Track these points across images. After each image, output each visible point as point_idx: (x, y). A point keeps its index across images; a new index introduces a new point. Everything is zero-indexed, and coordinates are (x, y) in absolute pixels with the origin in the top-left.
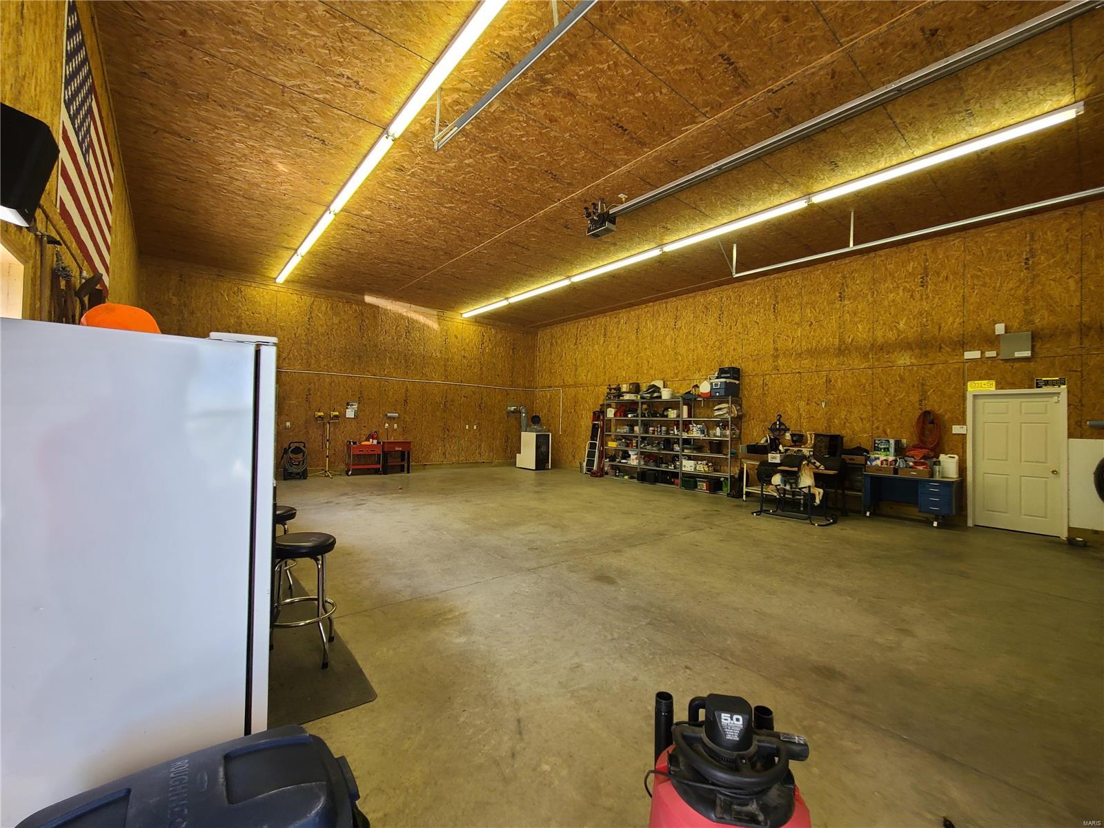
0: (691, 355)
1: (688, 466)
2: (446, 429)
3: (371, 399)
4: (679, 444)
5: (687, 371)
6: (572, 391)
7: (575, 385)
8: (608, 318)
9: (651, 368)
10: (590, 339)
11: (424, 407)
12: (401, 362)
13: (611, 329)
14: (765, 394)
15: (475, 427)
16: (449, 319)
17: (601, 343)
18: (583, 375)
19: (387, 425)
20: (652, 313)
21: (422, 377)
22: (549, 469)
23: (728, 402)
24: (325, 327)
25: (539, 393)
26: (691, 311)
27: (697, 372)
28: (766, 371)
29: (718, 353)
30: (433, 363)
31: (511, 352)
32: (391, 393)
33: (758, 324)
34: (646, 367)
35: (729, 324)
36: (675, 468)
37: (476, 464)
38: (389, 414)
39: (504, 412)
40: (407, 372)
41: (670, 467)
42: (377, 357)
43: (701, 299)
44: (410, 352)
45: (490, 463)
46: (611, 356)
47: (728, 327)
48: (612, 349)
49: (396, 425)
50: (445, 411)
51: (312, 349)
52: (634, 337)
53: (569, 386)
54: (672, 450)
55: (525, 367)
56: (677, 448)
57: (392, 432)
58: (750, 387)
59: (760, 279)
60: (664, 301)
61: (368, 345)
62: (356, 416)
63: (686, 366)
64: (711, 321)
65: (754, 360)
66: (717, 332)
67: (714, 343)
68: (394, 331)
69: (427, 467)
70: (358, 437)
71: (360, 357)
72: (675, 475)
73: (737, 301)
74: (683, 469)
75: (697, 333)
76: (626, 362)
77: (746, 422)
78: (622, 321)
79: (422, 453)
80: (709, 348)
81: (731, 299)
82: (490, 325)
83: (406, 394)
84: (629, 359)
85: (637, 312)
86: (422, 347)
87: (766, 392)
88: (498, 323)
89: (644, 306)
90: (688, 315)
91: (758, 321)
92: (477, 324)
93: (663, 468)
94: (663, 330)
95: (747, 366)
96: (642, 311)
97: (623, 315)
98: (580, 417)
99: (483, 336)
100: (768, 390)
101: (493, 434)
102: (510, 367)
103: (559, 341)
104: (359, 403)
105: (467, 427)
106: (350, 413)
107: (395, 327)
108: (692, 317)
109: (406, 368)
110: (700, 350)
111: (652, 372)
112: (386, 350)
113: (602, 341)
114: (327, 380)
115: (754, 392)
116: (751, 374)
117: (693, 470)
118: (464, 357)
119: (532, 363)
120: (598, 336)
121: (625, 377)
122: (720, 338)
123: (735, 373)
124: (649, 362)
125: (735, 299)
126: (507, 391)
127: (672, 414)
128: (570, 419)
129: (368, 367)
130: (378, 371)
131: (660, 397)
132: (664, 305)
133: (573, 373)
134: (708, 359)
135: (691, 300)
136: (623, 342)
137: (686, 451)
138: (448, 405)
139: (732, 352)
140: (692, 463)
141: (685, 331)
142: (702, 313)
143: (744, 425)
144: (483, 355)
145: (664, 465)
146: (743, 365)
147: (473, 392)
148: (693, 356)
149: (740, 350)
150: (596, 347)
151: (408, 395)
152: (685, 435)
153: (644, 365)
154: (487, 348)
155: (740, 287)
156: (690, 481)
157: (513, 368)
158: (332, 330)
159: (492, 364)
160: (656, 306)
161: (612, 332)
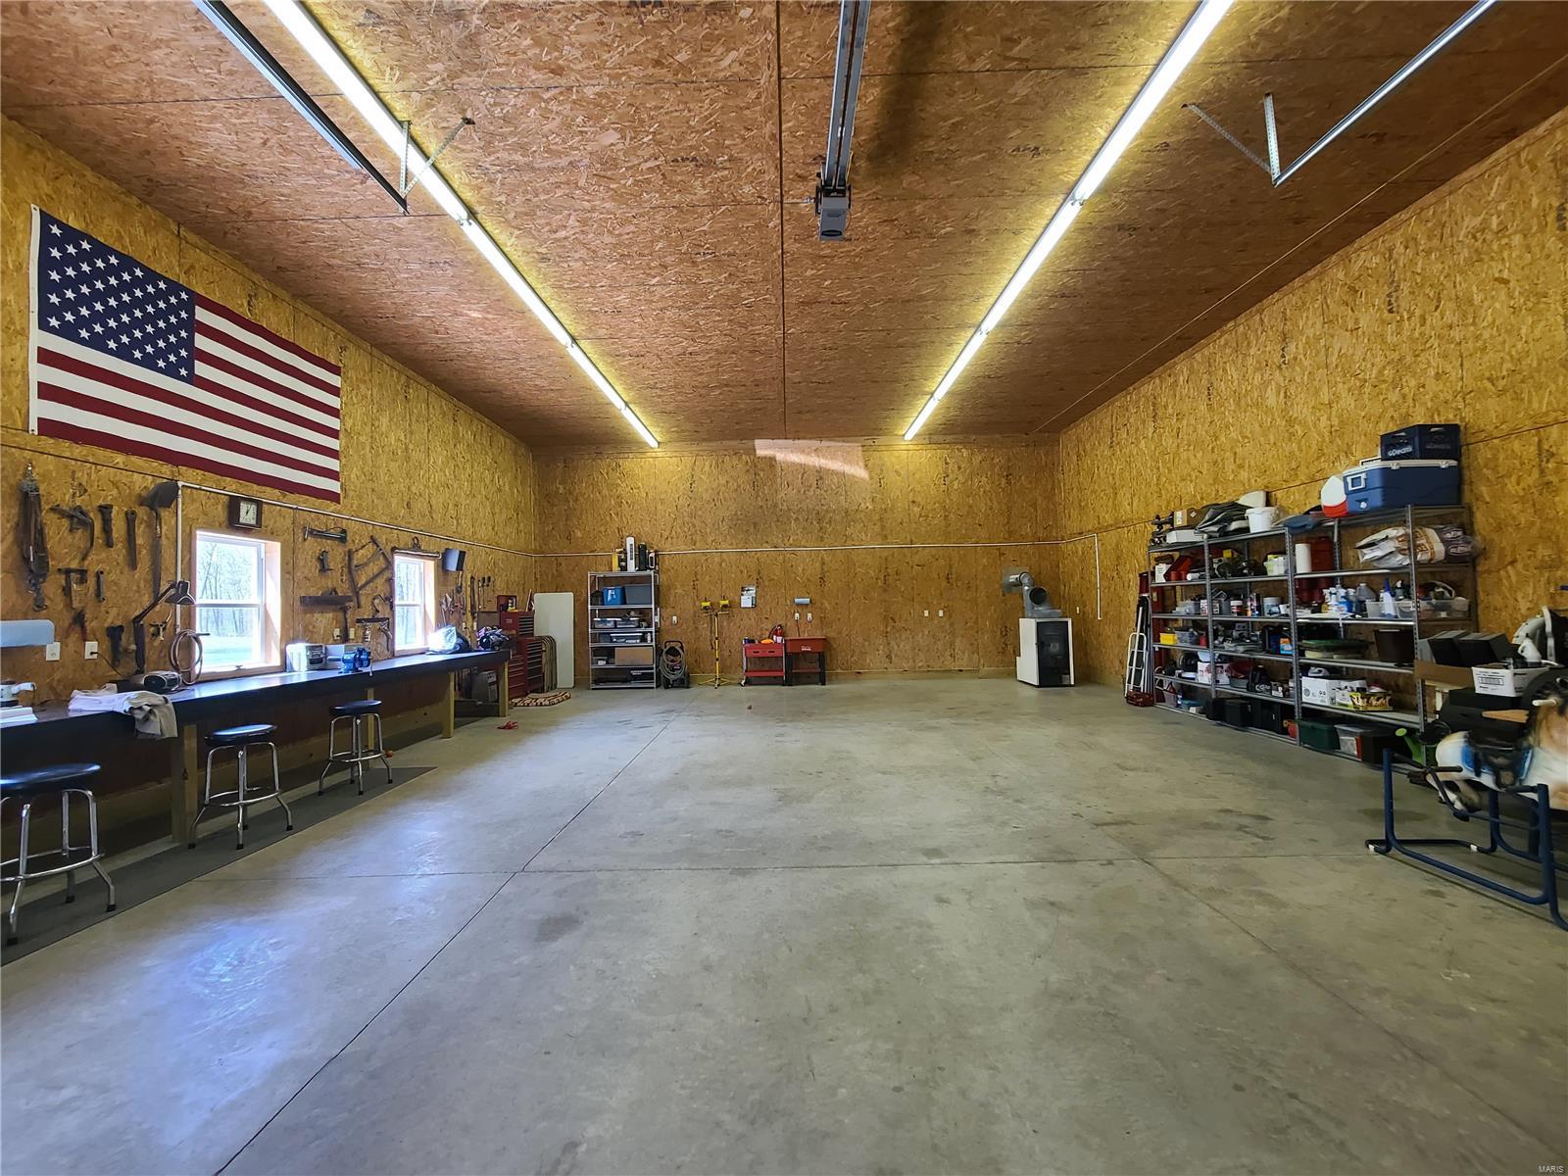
0: (1324, 419)
1: (1316, 691)
2: (889, 618)
3: (773, 579)
4: (1291, 641)
5: (1318, 458)
6: (1111, 537)
7: (1117, 526)
8: (1157, 381)
9: (1241, 466)
10: (1132, 431)
11: (852, 586)
12: (812, 523)
13: (1164, 400)
14: (1549, 483)
15: (941, 613)
16: (884, 448)
17: (1150, 435)
18: (1126, 504)
19: (797, 615)
20: (1234, 345)
21: (845, 542)
22: (1071, 686)
23: (1403, 523)
24: (710, 491)
25: (1067, 548)
26: (1315, 310)
27: (1342, 455)
28: (1546, 414)
29: (1394, 396)
30: (861, 518)
31: (1004, 481)
32: (800, 569)
33: (1506, 282)
34: (1233, 466)
35: (1418, 312)
36: (1286, 692)
37: (947, 673)
38: (797, 600)
39: (997, 586)
40: (822, 537)
41: (1274, 693)
42: (778, 521)
43: (1336, 273)
44: (824, 508)
45: (974, 673)
46: (1167, 457)
47: (1415, 320)
48: (1169, 442)
49: (810, 616)
50: (885, 591)
51: (697, 522)
52: (1203, 408)
53: (1106, 529)
54: (1277, 652)
55: (1034, 505)
56: (1286, 647)
57: (806, 627)
58: (1495, 469)
59: (1503, 150)
60: (1254, 309)
61: (765, 507)
62: (755, 606)
63: (1314, 447)
64: (1367, 320)
65: (1501, 393)
66: (1384, 341)
67: (1381, 372)
68: (800, 481)
69: (862, 676)
70: (759, 633)
71: (755, 525)
72: (1287, 711)
73: (1436, 242)
74: (1305, 699)
75: (1334, 359)
76: (1194, 462)
77: (1489, 572)
78: (1181, 378)
79: (852, 656)
80: (1367, 389)
81: (1417, 244)
82: (957, 443)
83: (823, 569)
84: (1199, 455)
85: (1206, 352)
86: (843, 498)
87: (1554, 479)
88: (974, 437)
89: (1218, 334)
90: (1310, 324)
91: (1505, 275)
92: (934, 446)
93: (1262, 693)
94: (1258, 376)
95: (1480, 414)
96: (1217, 347)
97: (1182, 366)
98: (1126, 584)
99: (947, 464)
100: (1557, 471)
101: (976, 623)
102: (1004, 507)
103: (1088, 447)
104: (757, 587)
105: (926, 613)
106: (746, 601)
107: (800, 476)
108: (1319, 325)
109: (819, 531)
110: (1348, 402)
111: (1244, 475)
112: (789, 510)
113: (1151, 430)
114: (716, 559)
115: (1511, 486)
116: (1495, 433)
117: (1327, 704)
118: (914, 502)
119: (1050, 496)
120: (1144, 422)
121: (1195, 496)
122: (1396, 356)
123: (1445, 439)
124: (1235, 453)
125: (1429, 238)
126: (999, 549)
127: (1276, 566)
128: (1112, 589)
129: (767, 536)
130: (780, 541)
131: (1247, 530)
132: (1257, 317)
133: (1110, 504)
134: (1367, 418)
135: (1313, 284)
136: (1185, 422)
137: (1309, 654)
138: (890, 580)
139: (1432, 386)
140: (1323, 685)
141: (1306, 363)
142: (1343, 308)
143: (1484, 583)
144: (949, 495)
145: (1263, 687)
146: (1468, 414)
147: (933, 556)
148: (1329, 419)
149: (1454, 375)
150: (1143, 444)
151: (826, 569)
152: (1305, 615)
153: (1226, 462)
154: (956, 483)
155: (1441, 201)
156: (1321, 727)
157: (1009, 509)
158: (718, 493)
159: (967, 508)
160: (1239, 327)
161: (1166, 407)
